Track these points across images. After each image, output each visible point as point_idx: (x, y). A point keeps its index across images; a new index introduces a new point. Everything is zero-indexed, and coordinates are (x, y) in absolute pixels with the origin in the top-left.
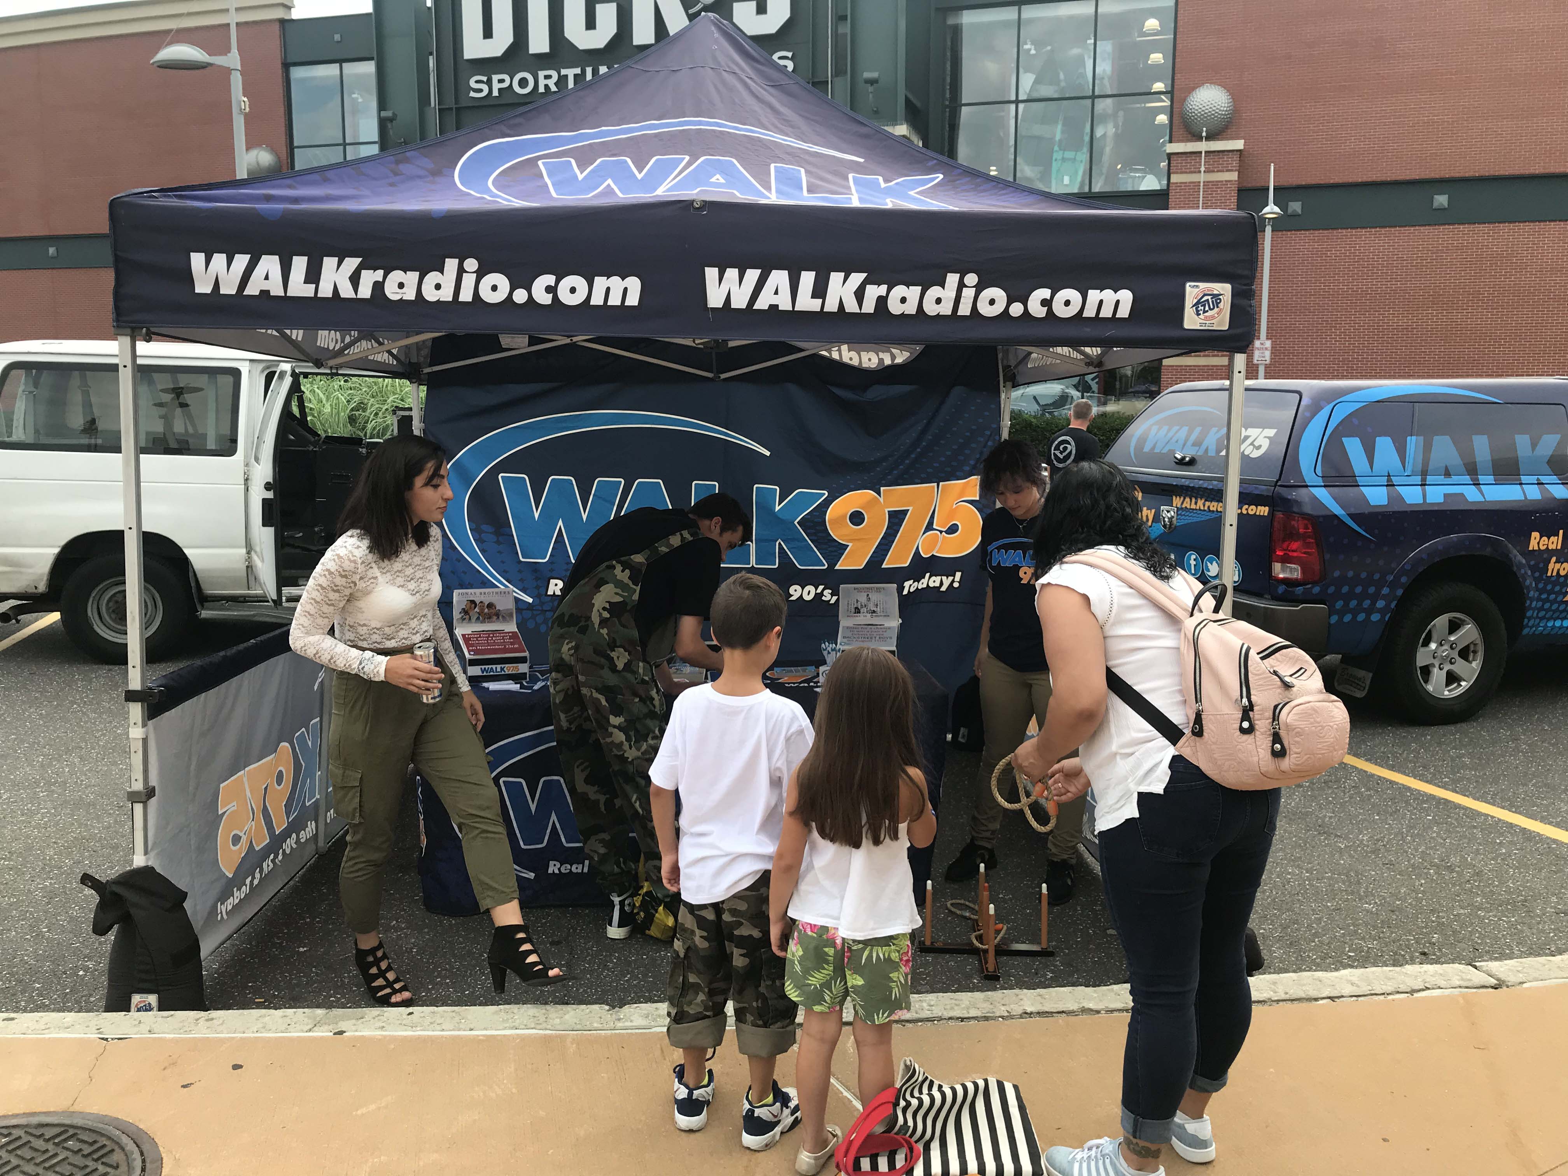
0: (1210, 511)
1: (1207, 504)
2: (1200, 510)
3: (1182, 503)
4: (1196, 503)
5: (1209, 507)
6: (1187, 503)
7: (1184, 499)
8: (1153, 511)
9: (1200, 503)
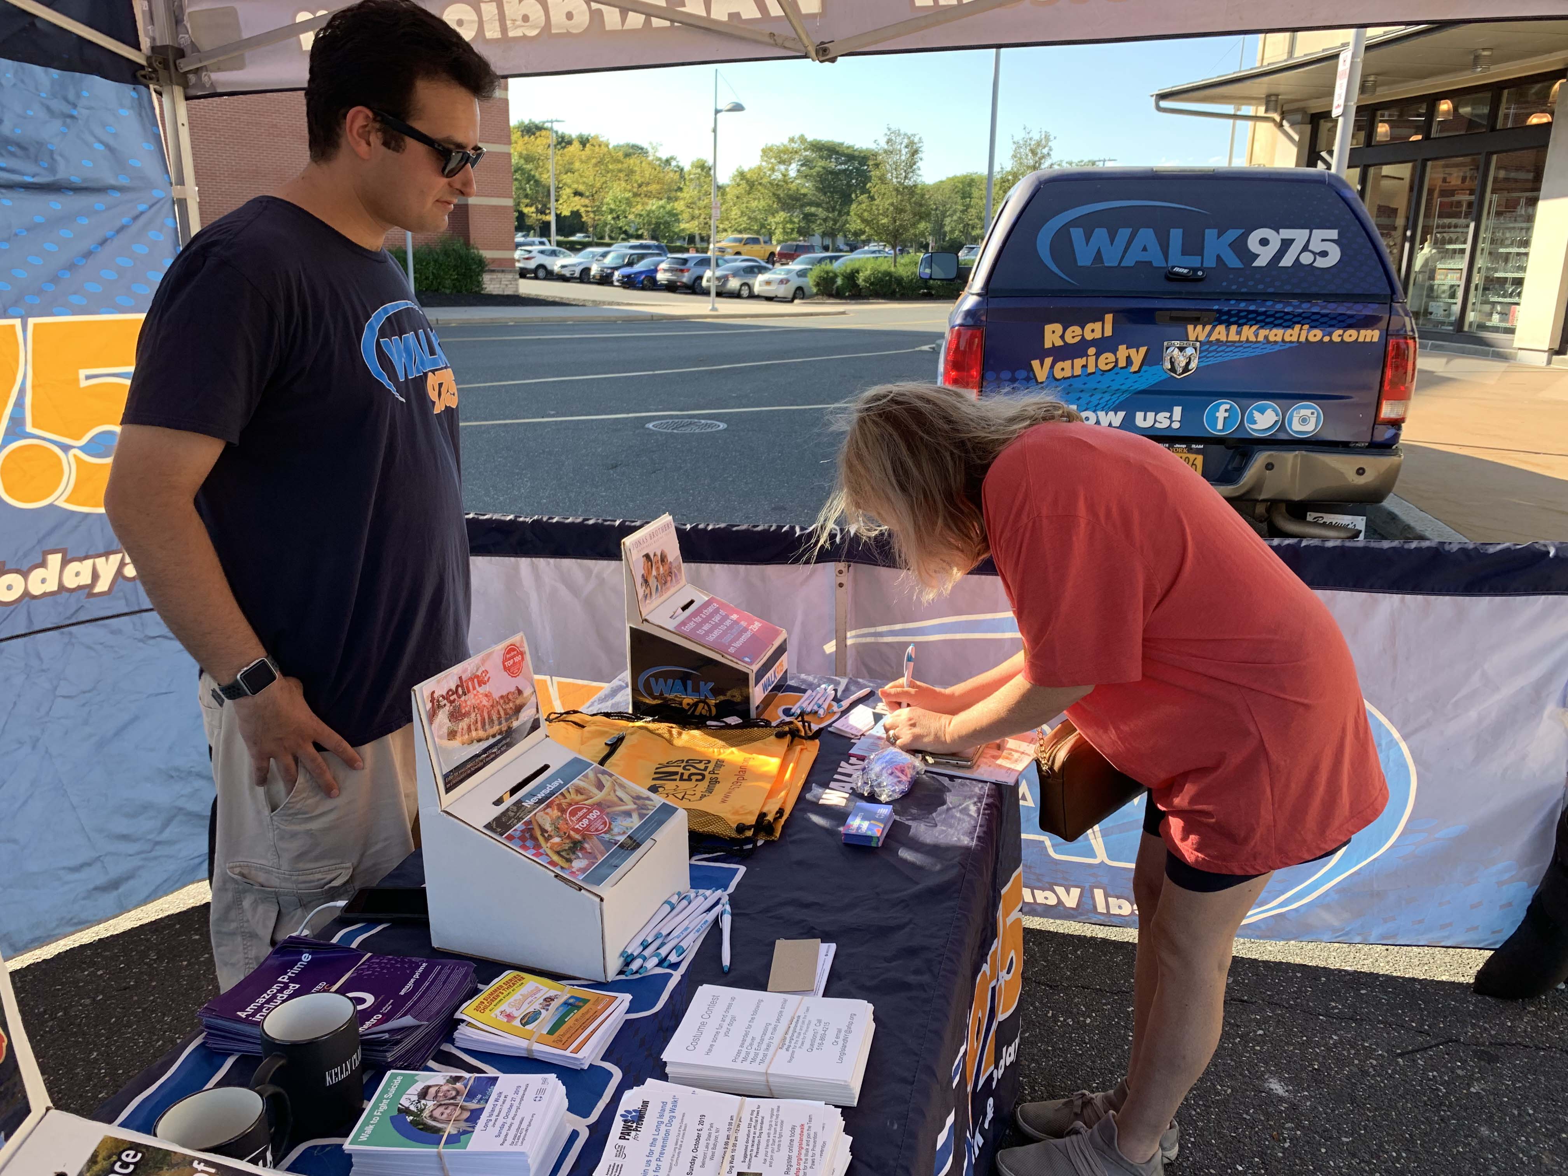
0: (1268, 342)
1: (1263, 333)
2: (1248, 341)
3: (1210, 334)
4: (1239, 333)
5: (1266, 337)
6: (1220, 333)
7: (1214, 327)
8: (1143, 350)
9: (1248, 332)
